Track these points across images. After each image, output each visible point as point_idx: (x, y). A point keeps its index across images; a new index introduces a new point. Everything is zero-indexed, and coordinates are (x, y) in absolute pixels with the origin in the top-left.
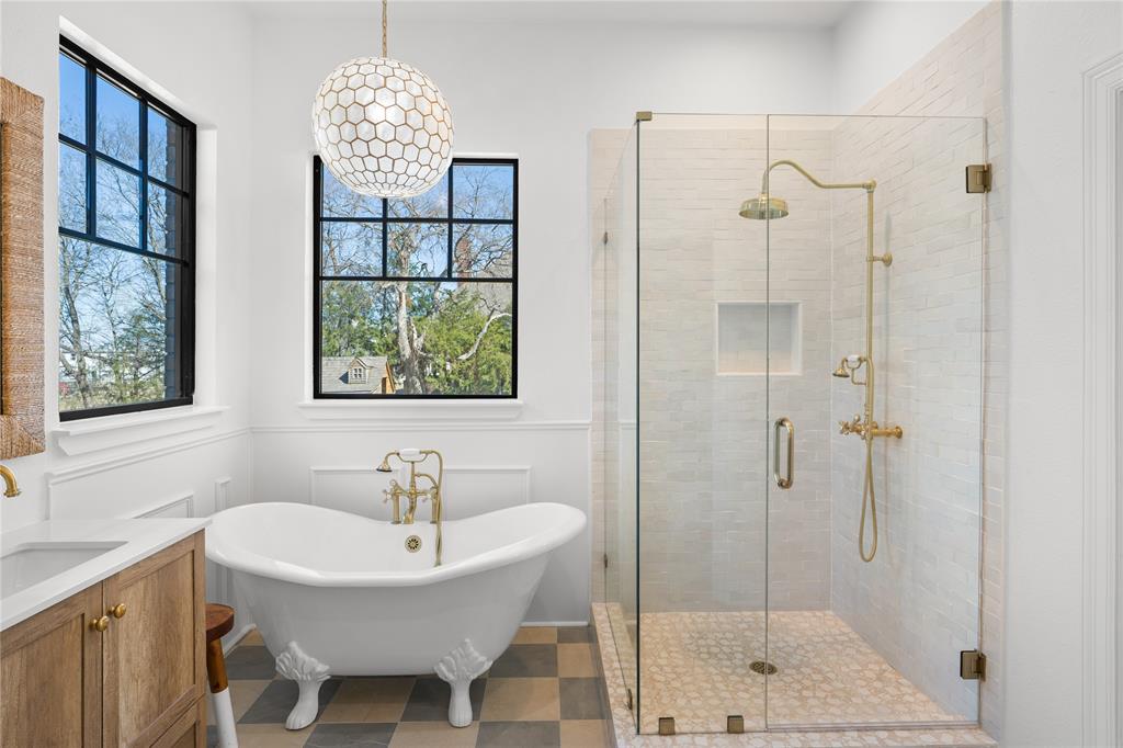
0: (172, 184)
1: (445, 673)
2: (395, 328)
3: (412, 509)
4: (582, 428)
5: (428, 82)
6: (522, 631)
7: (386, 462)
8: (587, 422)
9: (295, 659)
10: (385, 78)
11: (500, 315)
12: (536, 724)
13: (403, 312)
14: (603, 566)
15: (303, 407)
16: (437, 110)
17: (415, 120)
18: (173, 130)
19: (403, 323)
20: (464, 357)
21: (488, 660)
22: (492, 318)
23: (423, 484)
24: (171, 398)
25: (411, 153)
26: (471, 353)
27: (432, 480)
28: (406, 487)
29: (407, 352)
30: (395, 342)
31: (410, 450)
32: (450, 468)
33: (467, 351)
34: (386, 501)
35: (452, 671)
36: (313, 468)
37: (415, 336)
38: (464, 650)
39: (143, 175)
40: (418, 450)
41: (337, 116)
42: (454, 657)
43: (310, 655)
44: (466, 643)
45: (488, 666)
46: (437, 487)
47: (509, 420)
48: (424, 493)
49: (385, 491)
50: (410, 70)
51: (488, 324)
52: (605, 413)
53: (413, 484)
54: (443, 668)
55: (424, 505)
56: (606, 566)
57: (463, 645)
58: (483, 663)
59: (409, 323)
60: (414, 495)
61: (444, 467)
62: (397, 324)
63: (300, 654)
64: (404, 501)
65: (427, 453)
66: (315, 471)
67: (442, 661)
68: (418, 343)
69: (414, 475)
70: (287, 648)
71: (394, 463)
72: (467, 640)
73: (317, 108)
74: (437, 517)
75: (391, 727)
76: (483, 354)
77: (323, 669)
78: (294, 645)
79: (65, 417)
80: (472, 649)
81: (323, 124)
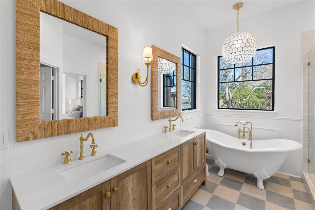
0: (192, 67)
1: (256, 175)
2: (224, 92)
3: (244, 135)
4: (300, 120)
5: (251, 35)
6: (277, 173)
7: (237, 124)
8: (301, 118)
9: (219, 162)
10: (240, 37)
11: (257, 88)
12: (285, 197)
13: (227, 88)
14: (308, 162)
15: (216, 111)
16: (253, 41)
17: (248, 45)
18: (192, 58)
19: (227, 91)
20: (245, 100)
21: (269, 176)
22: (254, 89)
23: (246, 130)
24: (192, 108)
25: (246, 52)
26: (247, 99)
27: (249, 129)
28: (242, 130)
29: (228, 99)
30: (225, 96)
31: (243, 122)
32: (254, 127)
33: (246, 98)
34: (237, 133)
35: (258, 175)
36: (218, 124)
37: (230, 94)
38: (262, 171)
39: (189, 67)
40: (245, 122)
41: (228, 48)
42: (259, 172)
43: (223, 162)
44: (262, 169)
45: (269, 177)
46: (251, 131)
47: (273, 116)
48: (247, 132)
49: (237, 130)
50: (246, 33)
51: (253, 90)
52: (309, 116)
53: (244, 130)
54: (256, 174)
55: (247, 135)
56: (309, 162)
57: (261, 169)
58: (267, 176)
59: (229, 91)
60: (244, 132)
61: (253, 127)
62: (225, 92)
63: (221, 161)
64: (242, 134)
65: (248, 123)
66: (219, 125)
67: (255, 172)
68: (231, 96)
69: (244, 128)
70: (218, 159)
71: (239, 124)
72: (263, 169)
73: (223, 47)
74: (250, 138)
75: (242, 183)
76: (251, 99)
77: (225, 166)
78: (219, 159)
79: (183, 110)
80: (264, 171)
81: (225, 50)
